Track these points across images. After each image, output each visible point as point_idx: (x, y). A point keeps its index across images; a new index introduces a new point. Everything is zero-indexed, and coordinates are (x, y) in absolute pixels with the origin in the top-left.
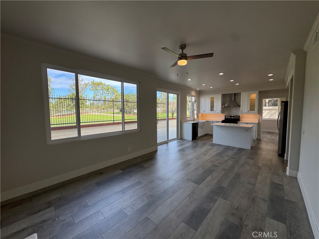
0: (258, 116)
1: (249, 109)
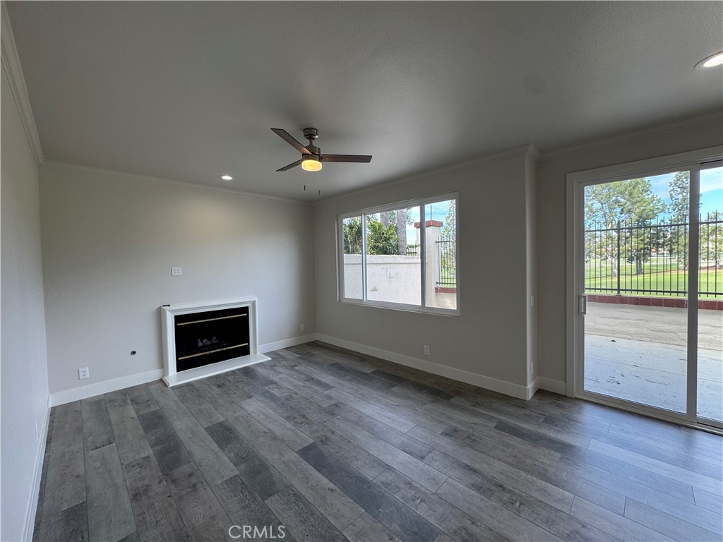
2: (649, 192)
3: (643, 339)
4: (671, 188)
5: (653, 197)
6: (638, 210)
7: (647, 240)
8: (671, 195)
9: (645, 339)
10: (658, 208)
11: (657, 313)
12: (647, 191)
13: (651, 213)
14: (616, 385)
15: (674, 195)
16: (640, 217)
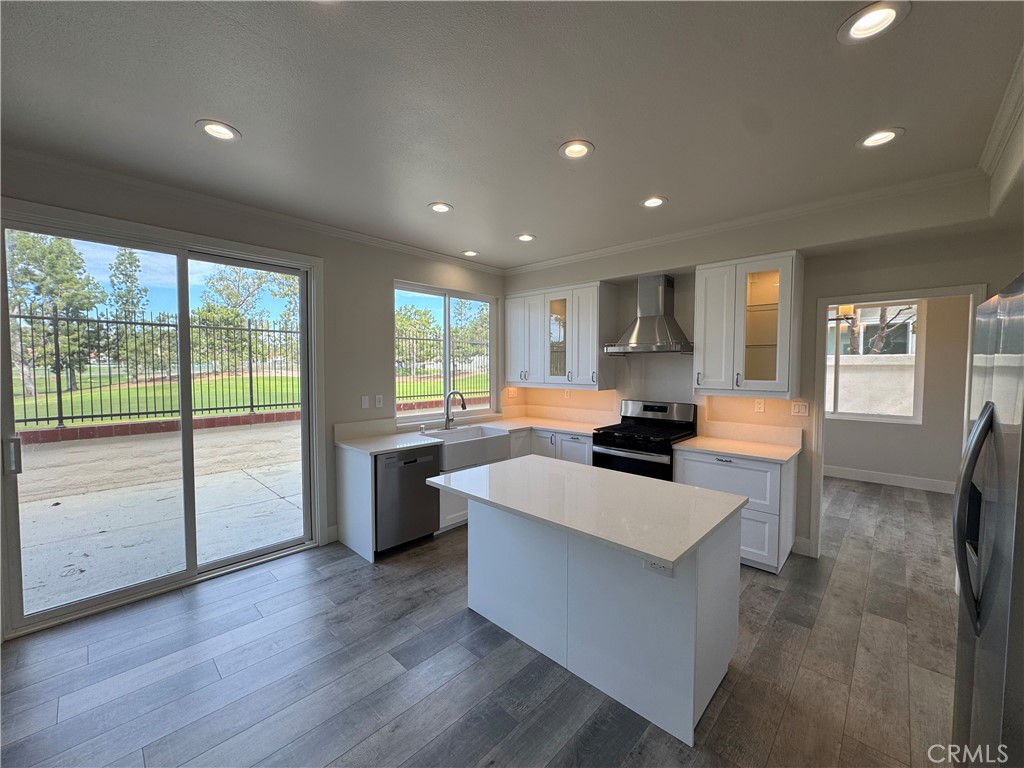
0: (797, 409)
1: (740, 369)
2: (81, 270)
3: (104, 487)
4: (112, 272)
5: (88, 278)
6: (65, 294)
7: (82, 340)
8: (112, 281)
9: (107, 487)
10: (96, 297)
11: (122, 445)
12: (79, 268)
13: (86, 301)
14: (78, 575)
15: (115, 281)
16: (70, 304)
